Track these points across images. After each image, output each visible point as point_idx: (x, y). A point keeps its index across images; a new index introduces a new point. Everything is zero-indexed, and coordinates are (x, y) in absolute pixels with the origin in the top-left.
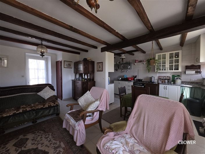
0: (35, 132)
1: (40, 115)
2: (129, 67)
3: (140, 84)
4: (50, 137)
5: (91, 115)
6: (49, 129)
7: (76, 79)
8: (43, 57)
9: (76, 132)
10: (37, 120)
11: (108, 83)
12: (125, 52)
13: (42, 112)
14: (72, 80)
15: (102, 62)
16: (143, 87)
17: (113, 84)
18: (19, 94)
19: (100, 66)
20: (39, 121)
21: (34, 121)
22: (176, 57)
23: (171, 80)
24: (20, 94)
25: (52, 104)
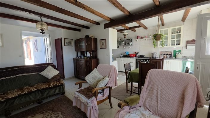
0: (44, 113)
1: (46, 95)
2: (131, 43)
3: (142, 60)
4: (60, 116)
5: (102, 92)
6: (57, 108)
7: (77, 57)
8: (43, 34)
9: (89, 109)
10: (43, 101)
11: (112, 61)
12: (127, 28)
13: (47, 92)
14: (74, 59)
15: (106, 39)
16: (146, 62)
17: (117, 61)
18: (20, 75)
19: (103, 43)
20: (44, 102)
21: (39, 101)
22: (178, 32)
23: (172, 55)
24: (22, 75)
25: (58, 84)
